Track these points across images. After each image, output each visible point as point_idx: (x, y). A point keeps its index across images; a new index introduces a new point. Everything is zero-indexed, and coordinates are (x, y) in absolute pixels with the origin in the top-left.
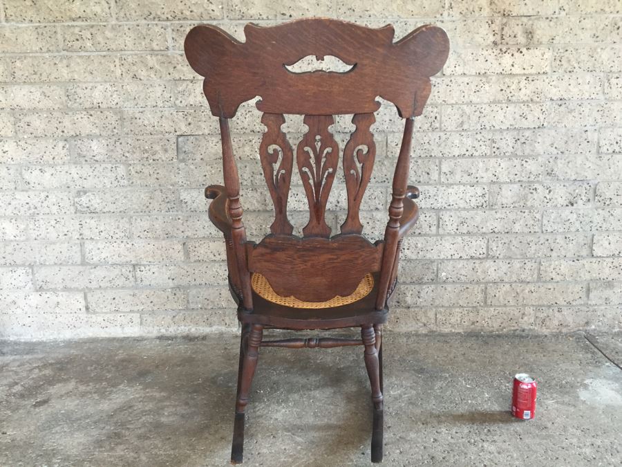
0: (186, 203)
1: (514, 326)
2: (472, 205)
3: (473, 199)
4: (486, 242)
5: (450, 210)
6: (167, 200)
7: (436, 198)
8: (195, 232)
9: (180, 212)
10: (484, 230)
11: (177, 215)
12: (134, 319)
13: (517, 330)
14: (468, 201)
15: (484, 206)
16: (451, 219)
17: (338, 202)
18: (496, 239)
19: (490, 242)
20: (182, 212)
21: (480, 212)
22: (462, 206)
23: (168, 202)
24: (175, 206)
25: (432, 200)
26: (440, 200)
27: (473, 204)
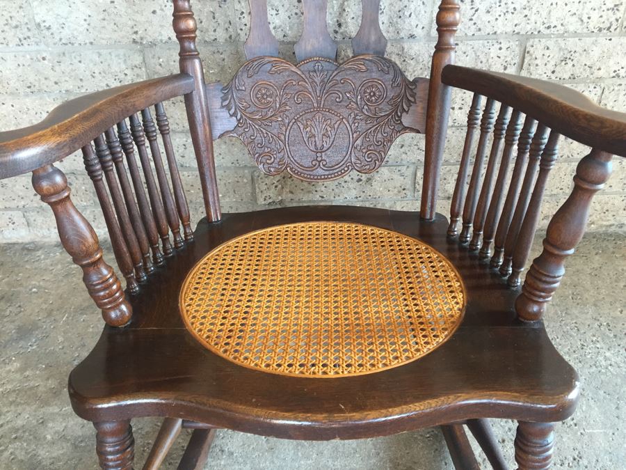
0: (49, 28)
1: (608, 220)
2: (591, 27)
3: (595, 15)
4: (599, 93)
5: (549, 37)
6: (14, 23)
7: (526, 12)
8: (80, 84)
9: (42, 47)
10: (601, 73)
11: (38, 52)
12: (15, 219)
13: (613, 225)
14: (585, 20)
15: (612, 29)
16: (547, 53)
17: (340, 25)
18: (616, 88)
19: (606, 92)
20: (47, 45)
21: (602, 40)
22: (571, 29)
23: (16, 27)
24: (29, 34)
25: (518, 18)
26: (533, 18)
27: (594, 23)
